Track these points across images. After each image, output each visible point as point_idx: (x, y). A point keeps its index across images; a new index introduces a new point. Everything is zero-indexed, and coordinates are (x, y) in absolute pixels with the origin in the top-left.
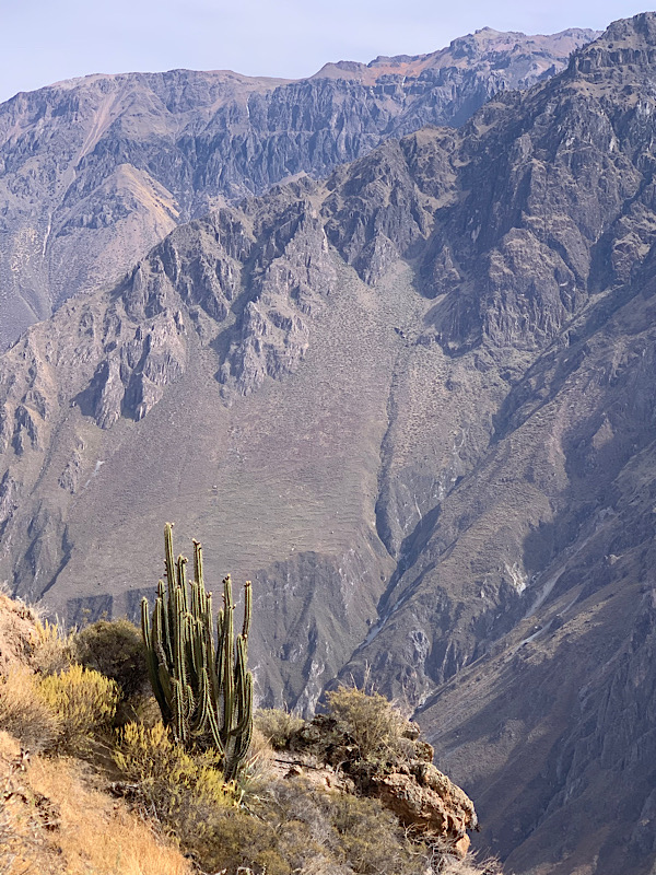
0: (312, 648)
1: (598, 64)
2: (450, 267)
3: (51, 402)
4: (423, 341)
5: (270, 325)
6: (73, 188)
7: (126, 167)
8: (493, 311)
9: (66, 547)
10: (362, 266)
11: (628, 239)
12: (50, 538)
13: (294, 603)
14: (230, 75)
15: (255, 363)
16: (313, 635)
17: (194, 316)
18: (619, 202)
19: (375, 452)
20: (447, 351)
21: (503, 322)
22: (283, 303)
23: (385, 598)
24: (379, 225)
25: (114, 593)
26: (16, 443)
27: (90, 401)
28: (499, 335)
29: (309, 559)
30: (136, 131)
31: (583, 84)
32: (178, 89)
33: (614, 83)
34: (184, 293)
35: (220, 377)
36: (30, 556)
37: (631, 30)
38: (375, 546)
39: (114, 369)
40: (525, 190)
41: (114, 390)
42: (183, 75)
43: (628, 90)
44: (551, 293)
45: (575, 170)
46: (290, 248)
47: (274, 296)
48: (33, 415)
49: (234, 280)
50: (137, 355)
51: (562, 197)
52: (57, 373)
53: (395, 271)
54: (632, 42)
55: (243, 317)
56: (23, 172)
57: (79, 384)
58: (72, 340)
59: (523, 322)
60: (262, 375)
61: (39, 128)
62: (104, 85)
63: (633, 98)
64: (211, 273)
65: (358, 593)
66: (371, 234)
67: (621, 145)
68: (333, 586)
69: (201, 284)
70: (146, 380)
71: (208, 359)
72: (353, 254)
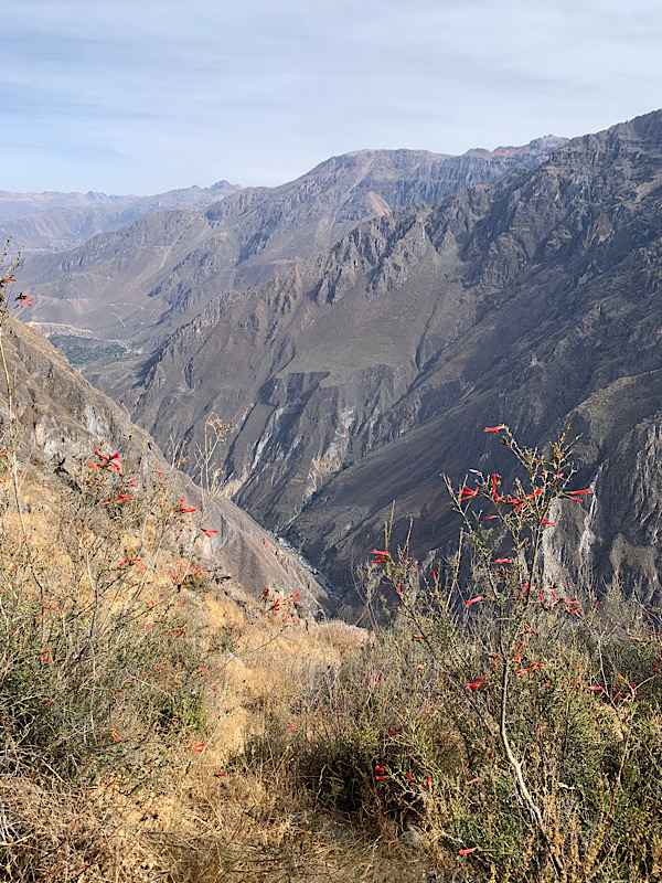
0: (377, 402)
1: (561, 159)
2: (475, 247)
3: (299, 294)
4: (456, 281)
5: (392, 269)
6: (347, 201)
7: (371, 194)
8: (486, 269)
9: (294, 353)
10: (438, 245)
11: (554, 242)
12: (289, 348)
13: (374, 384)
14: (426, 152)
15: (383, 285)
16: (378, 397)
17: (363, 262)
18: (554, 224)
19: (423, 326)
20: (465, 286)
21: (490, 275)
22: (399, 259)
23: (412, 386)
24: (449, 227)
25: (306, 373)
26: (283, 309)
27: (314, 295)
28: (487, 280)
29: (383, 367)
30: (378, 177)
31: (552, 167)
32: (401, 158)
33: (567, 168)
34: (360, 252)
35: (368, 290)
36: (280, 355)
37: (581, 142)
38: (413, 366)
39: (326, 282)
40: (513, 216)
41: (324, 290)
42: (404, 151)
43: (572, 172)
44: (514, 263)
45: (537, 208)
46: (407, 235)
47: (396, 256)
48: (291, 298)
49: (382, 248)
50: (336, 278)
51: (529, 220)
52: (304, 282)
53: (451, 247)
54: (579, 149)
55: (381, 264)
56: (327, 193)
57: (311, 287)
58: (312, 269)
59: (499, 275)
60: (385, 290)
61: (338, 173)
62: (369, 154)
63: (573, 175)
64: (373, 244)
65: (399, 384)
66: (445, 231)
67: (561, 198)
68: (391, 380)
69: (368, 247)
70: (337, 288)
71: (365, 281)
72: (435, 239)
